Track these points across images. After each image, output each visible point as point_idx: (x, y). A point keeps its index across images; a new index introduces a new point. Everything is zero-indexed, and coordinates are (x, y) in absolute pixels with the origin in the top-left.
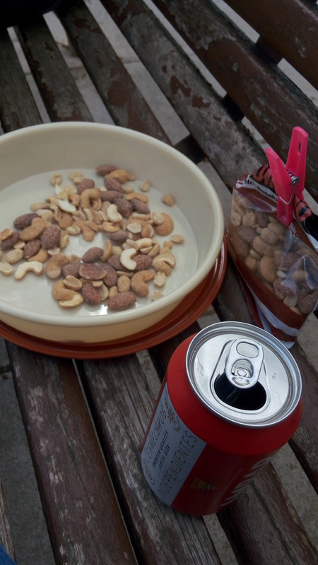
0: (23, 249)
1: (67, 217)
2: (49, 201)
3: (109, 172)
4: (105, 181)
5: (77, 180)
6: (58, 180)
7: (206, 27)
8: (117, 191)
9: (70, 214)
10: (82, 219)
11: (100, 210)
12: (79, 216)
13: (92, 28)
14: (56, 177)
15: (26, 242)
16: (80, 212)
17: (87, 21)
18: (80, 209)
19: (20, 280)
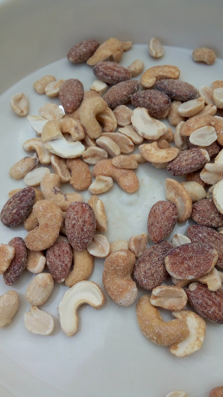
0: (46, 269)
1: (77, 166)
2: (32, 151)
3: (92, 53)
4: (96, 72)
5: (52, 90)
6: (23, 105)
8: (125, 79)
9: (80, 158)
10: (102, 158)
11: (119, 126)
12: (94, 155)
14: (18, 100)
15: (44, 253)
16: (93, 147)
18: (90, 142)
19: (75, 334)
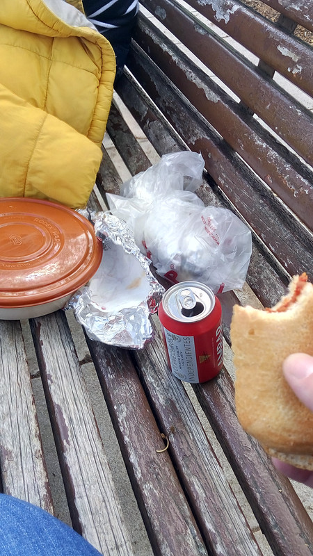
7: (193, 131)
13: (124, 130)
17: (120, 125)
